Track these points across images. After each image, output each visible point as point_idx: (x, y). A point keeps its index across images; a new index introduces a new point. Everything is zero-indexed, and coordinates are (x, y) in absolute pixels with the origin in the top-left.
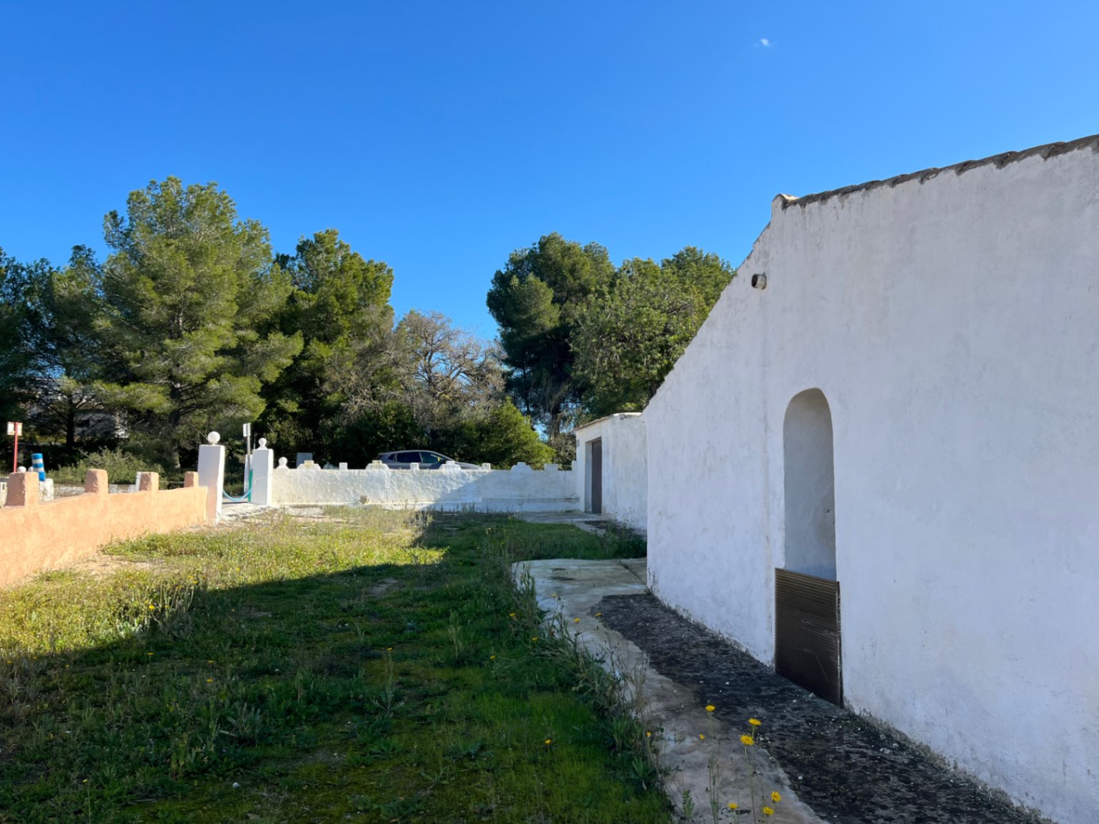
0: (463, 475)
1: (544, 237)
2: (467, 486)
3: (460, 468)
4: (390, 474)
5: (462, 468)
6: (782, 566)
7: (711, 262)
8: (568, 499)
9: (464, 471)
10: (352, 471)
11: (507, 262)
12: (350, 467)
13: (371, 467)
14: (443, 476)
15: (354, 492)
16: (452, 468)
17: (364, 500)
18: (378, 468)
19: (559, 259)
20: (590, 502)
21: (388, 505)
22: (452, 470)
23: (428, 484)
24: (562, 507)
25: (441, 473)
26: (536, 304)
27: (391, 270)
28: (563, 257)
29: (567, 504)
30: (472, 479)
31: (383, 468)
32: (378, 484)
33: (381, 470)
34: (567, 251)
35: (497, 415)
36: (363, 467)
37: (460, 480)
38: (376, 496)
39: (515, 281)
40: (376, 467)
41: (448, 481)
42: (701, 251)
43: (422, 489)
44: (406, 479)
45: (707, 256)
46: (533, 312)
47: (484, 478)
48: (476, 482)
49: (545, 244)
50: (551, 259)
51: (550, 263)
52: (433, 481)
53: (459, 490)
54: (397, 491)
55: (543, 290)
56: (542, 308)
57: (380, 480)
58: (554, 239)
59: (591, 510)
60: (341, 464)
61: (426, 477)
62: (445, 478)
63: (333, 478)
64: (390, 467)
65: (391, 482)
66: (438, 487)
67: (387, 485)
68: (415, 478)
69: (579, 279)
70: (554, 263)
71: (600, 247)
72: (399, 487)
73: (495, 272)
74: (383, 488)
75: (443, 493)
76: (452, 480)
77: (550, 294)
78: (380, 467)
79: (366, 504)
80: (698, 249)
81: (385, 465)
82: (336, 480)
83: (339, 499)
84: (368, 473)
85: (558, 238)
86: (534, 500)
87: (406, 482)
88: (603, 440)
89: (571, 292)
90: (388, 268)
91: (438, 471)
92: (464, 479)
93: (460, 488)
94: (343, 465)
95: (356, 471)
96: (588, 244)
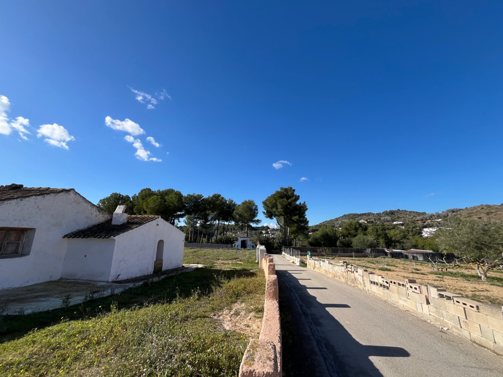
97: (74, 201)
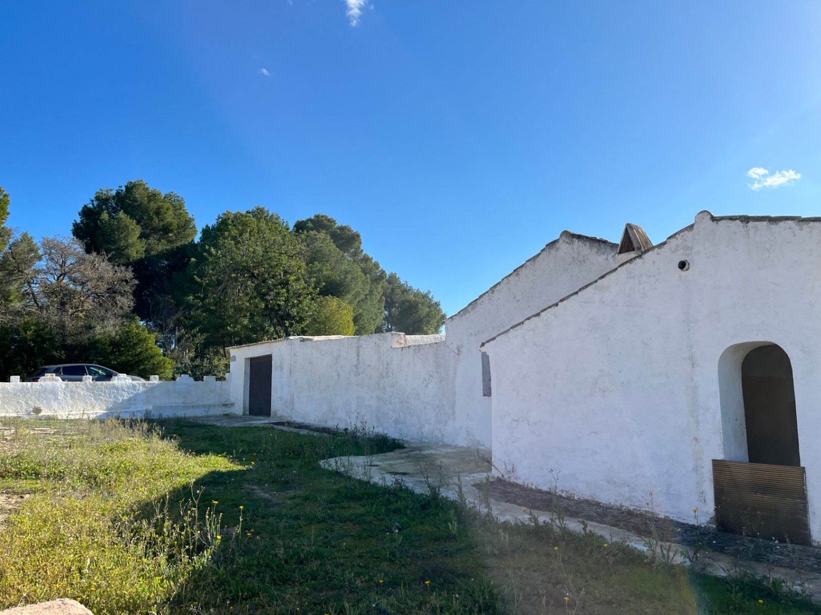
0: (134, 386)
1: (131, 183)
2: (136, 395)
3: (131, 380)
4: (64, 386)
5: (133, 380)
6: (721, 457)
7: (274, 220)
8: (225, 405)
9: (134, 382)
10: (25, 383)
11: (93, 199)
12: (23, 380)
13: (45, 380)
14: (115, 387)
15: (27, 403)
16: (122, 380)
17: (37, 411)
18: (51, 381)
19: (146, 202)
20: (248, 407)
21: (62, 414)
22: (123, 382)
23: (100, 395)
24: (219, 411)
25: (113, 384)
26: (125, 237)
27: (8, 195)
28: (149, 202)
29: (224, 409)
30: (142, 389)
31: (57, 381)
32: (51, 395)
33: (54, 382)
34: (153, 196)
35: (127, 332)
36: (36, 380)
37: (131, 390)
38: (49, 407)
39: (105, 216)
40: (50, 380)
41: (120, 391)
42: (268, 211)
43: (95, 399)
44: (79, 390)
45: (272, 215)
46: (123, 243)
47: (153, 389)
48: (145, 392)
49: (132, 188)
50: (136, 201)
51: (135, 204)
52: (105, 392)
53: (130, 399)
54: (70, 402)
55: (131, 227)
56: (130, 241)
57: (54, 392)
58: (140, 185)
59: (248, 413)
60: (12, 378)
61: (99, 388)
62: (117, 389)
63: (5, 392)
64: (63, 380)
65: (64, 394)
66: (110, 397)
67: (61, 396)
68: (88, 389)
69: (162, 220)
70: (140, 205)
71: (178, 197)
72: (72, 398)
73: (83, 206)
74: (56, 399)
75: (115, 402)
76: (124, 391)
77: (138, 230)
78: (53, 380)
79: (40, 415)
80: (266, 209)
81: (59, 378)
82: (8, 392)
83: (10, 411)
84: (41, 385)
85: (144, 185)
86: (198, 407)
87: (79, 394)
88: (273, 358)
89: (155, 230)
90: (5, 193)
91: (111, 382)
92: (135, 390)
93: (130, 398)
94: (15, 379)
95: (29, 384)
96: (168, 193)
97: (572, 260)
